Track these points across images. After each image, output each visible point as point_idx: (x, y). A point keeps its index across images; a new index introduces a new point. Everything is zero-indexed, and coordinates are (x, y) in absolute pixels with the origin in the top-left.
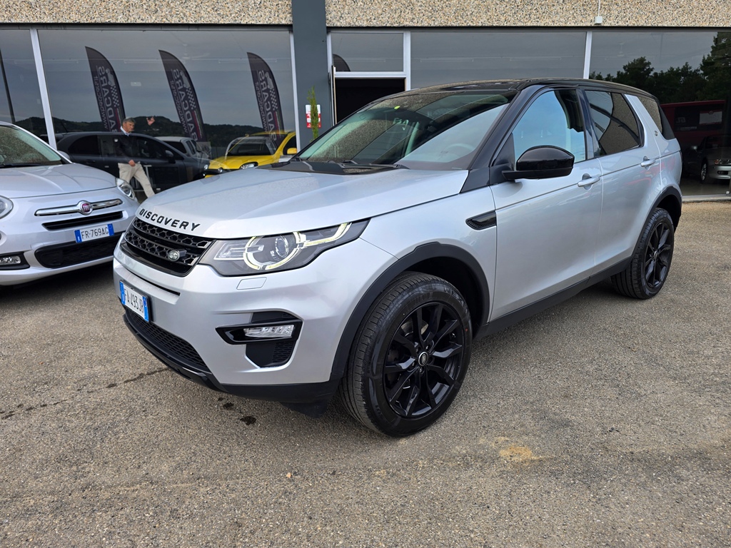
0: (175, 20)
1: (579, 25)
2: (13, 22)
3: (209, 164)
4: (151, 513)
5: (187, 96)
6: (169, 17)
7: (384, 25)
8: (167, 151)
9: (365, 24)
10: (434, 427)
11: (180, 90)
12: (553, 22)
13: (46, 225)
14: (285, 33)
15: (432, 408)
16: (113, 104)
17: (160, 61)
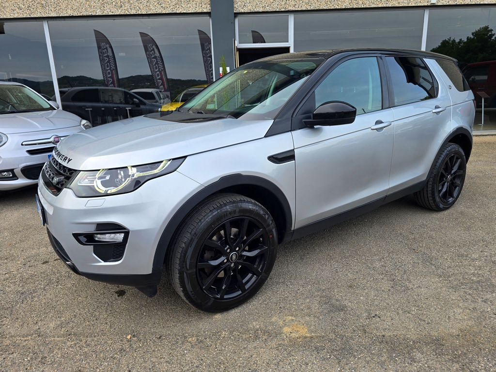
0: (133, 12)
1: (418, 5)
2: (32, 16)
3: (161, 107)
4: (29, 359)
5: (157, 61)
6: (129, 10)
7: (275, 10)
8: (135, 99)
9: (261, 10)
10: (244, 306)
11: (152, 58)
12: (399, 3)
13: (29, 152)
14: (207, 18)
15: (242, 293)
16: (111, 68)
17: (140, 38)
